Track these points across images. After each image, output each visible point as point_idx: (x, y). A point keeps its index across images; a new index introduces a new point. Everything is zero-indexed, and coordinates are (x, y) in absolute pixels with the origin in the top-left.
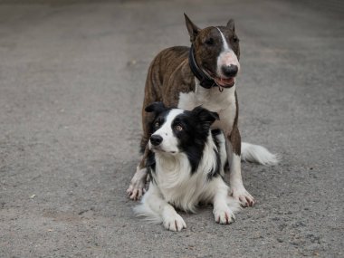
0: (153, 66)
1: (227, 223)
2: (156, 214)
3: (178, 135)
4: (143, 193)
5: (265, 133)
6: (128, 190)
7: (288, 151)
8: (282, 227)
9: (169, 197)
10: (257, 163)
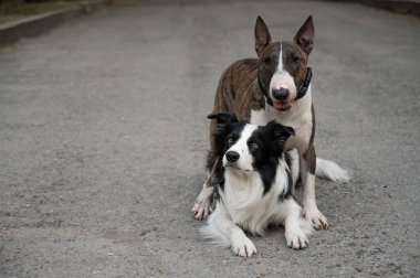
0: (224, 79)
1: (300, 248)
2: (223, 237)
3: (254, 153)
4: (210, 213)
5: (334, 146)
6: (193, 209)
7: (359, 167)
8: (360, 253)
9: (237, 218)
10: (327, 179)
